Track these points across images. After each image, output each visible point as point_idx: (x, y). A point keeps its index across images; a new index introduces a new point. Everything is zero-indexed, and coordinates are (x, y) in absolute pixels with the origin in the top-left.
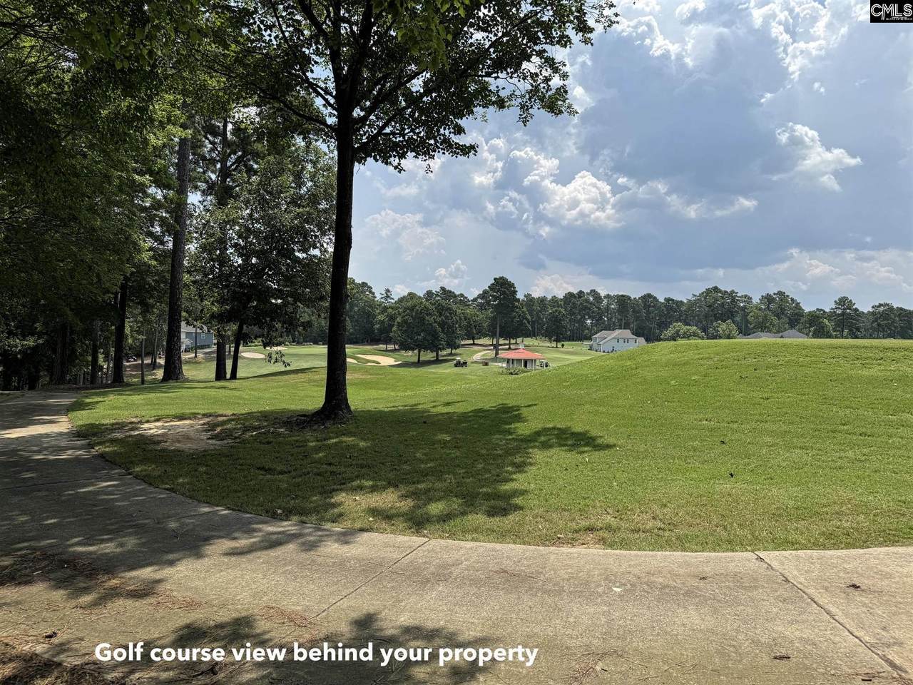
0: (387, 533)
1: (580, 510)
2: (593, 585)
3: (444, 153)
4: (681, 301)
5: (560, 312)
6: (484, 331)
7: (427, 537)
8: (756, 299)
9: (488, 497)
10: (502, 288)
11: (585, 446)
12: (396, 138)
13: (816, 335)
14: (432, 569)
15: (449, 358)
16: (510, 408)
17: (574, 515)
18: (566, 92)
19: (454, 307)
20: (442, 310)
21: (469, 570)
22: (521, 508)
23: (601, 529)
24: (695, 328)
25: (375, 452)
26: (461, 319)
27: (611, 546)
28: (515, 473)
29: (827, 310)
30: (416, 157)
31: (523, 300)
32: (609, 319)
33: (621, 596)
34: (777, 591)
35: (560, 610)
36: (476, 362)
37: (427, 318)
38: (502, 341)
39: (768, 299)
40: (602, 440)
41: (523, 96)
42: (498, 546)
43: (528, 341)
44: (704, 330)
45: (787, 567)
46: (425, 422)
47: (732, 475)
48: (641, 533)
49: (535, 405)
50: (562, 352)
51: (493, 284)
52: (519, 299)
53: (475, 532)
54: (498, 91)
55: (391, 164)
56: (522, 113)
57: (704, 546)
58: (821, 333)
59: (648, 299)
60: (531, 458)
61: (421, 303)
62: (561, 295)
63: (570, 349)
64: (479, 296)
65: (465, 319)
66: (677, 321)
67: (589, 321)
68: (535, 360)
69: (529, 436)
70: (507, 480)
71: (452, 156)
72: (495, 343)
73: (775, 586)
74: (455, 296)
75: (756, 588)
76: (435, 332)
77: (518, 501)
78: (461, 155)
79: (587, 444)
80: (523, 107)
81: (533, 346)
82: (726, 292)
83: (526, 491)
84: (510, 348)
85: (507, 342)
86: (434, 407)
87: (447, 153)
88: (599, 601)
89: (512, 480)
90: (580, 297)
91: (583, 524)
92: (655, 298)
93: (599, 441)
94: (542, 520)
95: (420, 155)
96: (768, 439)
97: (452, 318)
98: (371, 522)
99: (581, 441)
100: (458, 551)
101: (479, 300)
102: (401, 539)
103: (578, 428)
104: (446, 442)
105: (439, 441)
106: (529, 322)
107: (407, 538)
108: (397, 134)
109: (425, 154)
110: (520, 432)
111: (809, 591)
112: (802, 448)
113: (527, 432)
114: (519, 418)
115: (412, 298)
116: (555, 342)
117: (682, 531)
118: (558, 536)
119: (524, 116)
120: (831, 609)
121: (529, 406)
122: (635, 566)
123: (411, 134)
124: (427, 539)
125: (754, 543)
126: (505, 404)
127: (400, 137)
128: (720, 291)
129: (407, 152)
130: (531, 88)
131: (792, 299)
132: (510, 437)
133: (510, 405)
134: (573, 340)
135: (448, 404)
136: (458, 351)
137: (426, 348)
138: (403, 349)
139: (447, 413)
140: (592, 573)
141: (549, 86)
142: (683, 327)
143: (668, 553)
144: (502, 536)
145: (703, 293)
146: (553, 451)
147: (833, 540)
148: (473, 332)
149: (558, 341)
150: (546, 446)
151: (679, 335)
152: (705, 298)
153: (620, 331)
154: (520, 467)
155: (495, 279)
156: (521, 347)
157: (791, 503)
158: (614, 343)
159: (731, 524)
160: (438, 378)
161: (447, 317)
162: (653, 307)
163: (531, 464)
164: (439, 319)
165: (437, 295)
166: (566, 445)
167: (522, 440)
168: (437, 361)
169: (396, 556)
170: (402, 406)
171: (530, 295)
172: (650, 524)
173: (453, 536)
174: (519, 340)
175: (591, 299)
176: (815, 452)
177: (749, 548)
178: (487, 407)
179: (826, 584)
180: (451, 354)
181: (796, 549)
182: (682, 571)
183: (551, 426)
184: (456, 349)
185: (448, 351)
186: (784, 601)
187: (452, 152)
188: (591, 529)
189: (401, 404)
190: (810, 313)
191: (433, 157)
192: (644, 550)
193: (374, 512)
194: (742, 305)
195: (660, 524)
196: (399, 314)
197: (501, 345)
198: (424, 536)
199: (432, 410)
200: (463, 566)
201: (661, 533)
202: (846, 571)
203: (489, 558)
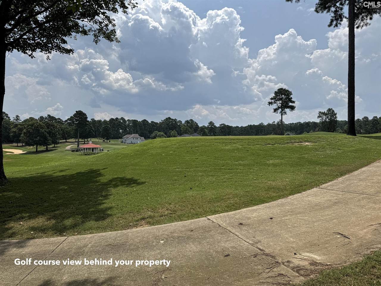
0: (43, 238)
1: (137, 212)
2: (151, 243)
3: (56, 51)
4: (157, 123)
5: (108, 127)
6: (71, 136)
7: (66, 236)
8: (183, 122)
9: (94, 212)
10: (80, 115)
11: (133, 184)
12: (30, 41)
13: (203, 135)
14: (73, 251)
15: (53, 149)
16: (94, 170)
17: (135, 214)
18: (115, 32)
19: (55, 124)
20: (49, 126)
21: (93, 248)
22: (111, 215)
23: (148, 218)
24: (163, 133)
25: (26, 198)
26: (59, 130)
27: (153, 224)
28: (104, 200)
29: (206, 126)
30: (41, 51)
31: (90, 121)
32: (130, 130)
33: (163, 245)
34: (218, 231)
35: (140, 256)
36: (68, 150)
37: (41, 130)
38: (80, 140)
39: (187, 122)
40: (140, 180)
41: (95, 31)
42: (104, 234)
43: (94, 140)
44: (166, 134)
45: (218, 221)
46: (51, 181)
47: (191, 188)
48: (163, 217)
49: (107, 168)
50: (109, 144)
51: (75, 114)
52: (89, 121)
53: (90, 230)
54: (83, 27)
55: (26, 53)
56: (95, 38)
57: (188, 218)
58: (204, 134)
59: (145, 121)
60: (110, 192)
61: (37, 122)
62: (108, 119)
63: (113, 142)
64: (68, 119)
65: (62, 130)
66: (156, 131)
67: (121, 131)
68: (97, 148)
69: (107, 182)
70: (101, 204)
71: (61, 53)
72: (77, 141)
73: (217, 229)
74: (56, 119)
75: (211, 231)
76: (45, 136)
77: (109, 212)
78: (65, 53)
79: (134, 183)
80: (95, 36)
81: (95, 142)
82: (173, 119)
83: (111, 207)
84: (84, 143)
85: (83, 140)
86: (55, 173)
87: (58, 52)
88: (155, 248)
89: (104, 203)
90: (117, 120)
91: (140, 217)
92: (147, 121)
93: (139, 181)
94: (121, 219)
95: (43, 51)
96: (200, 174)
97: (55, 130)
98: (32, 234)
99: (131, 182)
100: (85, 239)
101: (69, 121)
102: (52, 239)
103: (129, 177)
104: (65, 190)
105: (61, 189)
106: (93, 131)
107: (55, 238)
108: (31, 39)
109: (46, 51)
110: (102, 181)
111: (228, 228)
112: (212, 176)
113: (106, 181)
114: (100, 175)
115: (32, 120)
116: (106, 140)
117: (179, 213)
118: (130, 224)
119: (96, 40)
120: (237, 234)
121: (104, 169)
122: (165, 231)
123: (39, 40)
124: (67, 237)
125: (205, 213)
126: (92, 169)
127: (32, 41)
128: (171, 119)
129: (36, 49)
130: (99, 28)
131: (195, 122)
132: (98, 184)
133: (95, 169)
134: (114, 139)
135: (62, 171)
136: (58, 145)
137: (41, 145)
138: (28, 145)
139: (63, 176)
140: (149, 238)
141: (108, 28)
142: (158, 132)
143: (176, 223)
144: (104, 229)
145: (165, 120)
146: (119, 188)
147: (229, 208)
148: (66, 136)
149: (107, 139)
150: (116, 186)
151: (157, 136)
152: (166, 122)
153: (134, 134)
154: (106, 197)
155: (76, 111)
156: (90, 142)
157: (213, 196)
158: (132, 139)
159: (196, 207)
160: (51, 159)
161: (51, 129)
162: (147, 125)
163: (110, 195)
164: (47, 130)
165: (46, 119)
166: (124, 185)
167: (103, 184)
168: (47, 150)
169: (52, 248)
170: (36, 174)
171: (94, 119)
172: (166, 212)
173: (79, 233)
174: (89, 139)
175: (122, 121)
176: (216, 177)
177: (204, 216)
178: (83, 171)
179: (232, 225)
180: (54, 147)
181: (219, 214)
182: (183, 229)
183: (116, 177)
184: (57, 144)
185: (53, 145)
186: (221, 234)
187: (60, 51)
188: (143, 219)
189: (35, 173)
190: (201, 127)
191: (50, 53)
192: (167, 223)
193: (33, 229)
194: (178, 124)
195: (170, 212)
196: (25, 128)
197: (80, 142)
198: (64, 236)
199: (53, 175)
200: (89, 246)
201: (171, 215)
202: (237, 219)
203: (101, 240)
